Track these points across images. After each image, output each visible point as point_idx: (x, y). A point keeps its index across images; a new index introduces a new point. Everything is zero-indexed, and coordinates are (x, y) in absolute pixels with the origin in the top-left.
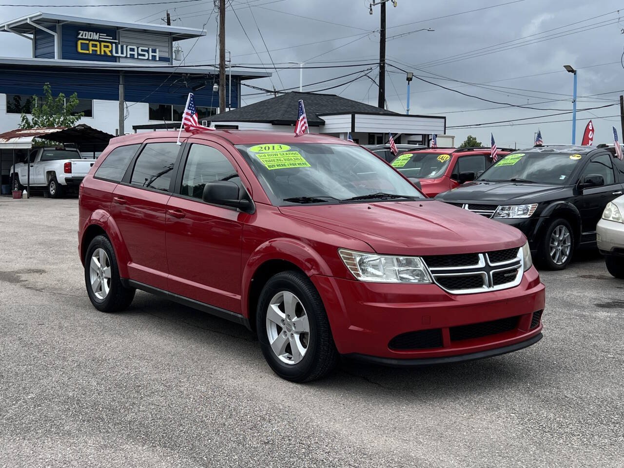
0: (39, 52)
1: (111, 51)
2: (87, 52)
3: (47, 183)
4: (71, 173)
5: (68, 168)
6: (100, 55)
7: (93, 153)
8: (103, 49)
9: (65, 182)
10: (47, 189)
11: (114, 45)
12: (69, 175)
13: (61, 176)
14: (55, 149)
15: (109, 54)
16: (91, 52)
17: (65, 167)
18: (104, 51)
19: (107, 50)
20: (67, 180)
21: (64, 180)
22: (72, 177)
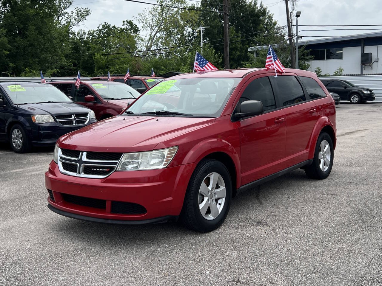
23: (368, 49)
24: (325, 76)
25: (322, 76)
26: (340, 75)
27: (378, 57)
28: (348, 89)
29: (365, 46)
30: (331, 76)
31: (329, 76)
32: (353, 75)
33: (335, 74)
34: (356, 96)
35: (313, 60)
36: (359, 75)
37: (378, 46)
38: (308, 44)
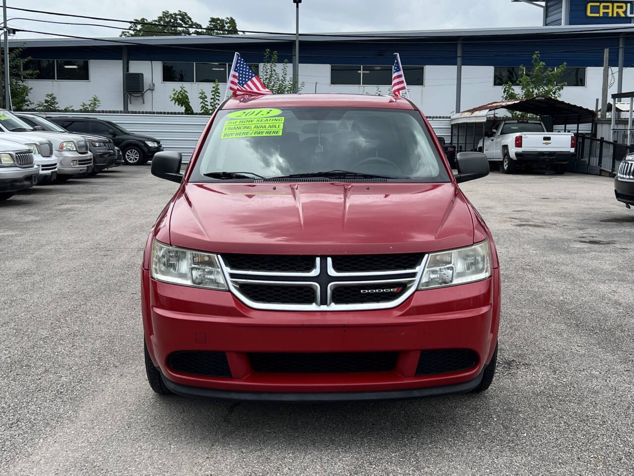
0: (549, 19)
1: (625, 12)
2: (598, 15)
3: (502, 157)
4: (521, 147)
5: (519, 142)
6: (612, 17)
7: (564, 126)
8: (616, 10)
9: (515, 157)
10: (502, 163)
11: (629, 5)
12: (519, 150)
13: (513, 150)
14: (516, 122)
15: (623, 15)
16: (601, 15)
17: (516, 141)
18: (617, 12)
19: (621, 11)
20: (517, 154)
21: (514, 154)
22: (523, 151)
23: (136, 67)
24: (66, 110)
25: (59, 111)
26: (93, 111)
27: (153, 82)
28: (119, 137)
29: (129, 60)
30: (77, 112)
31: (73, 111)
32: (114, 112)
33: (82, 108)
34: (134, 152)
35: (36, 79)
36: (121, 112)
37: (153, 62)
38: (26, 46)
